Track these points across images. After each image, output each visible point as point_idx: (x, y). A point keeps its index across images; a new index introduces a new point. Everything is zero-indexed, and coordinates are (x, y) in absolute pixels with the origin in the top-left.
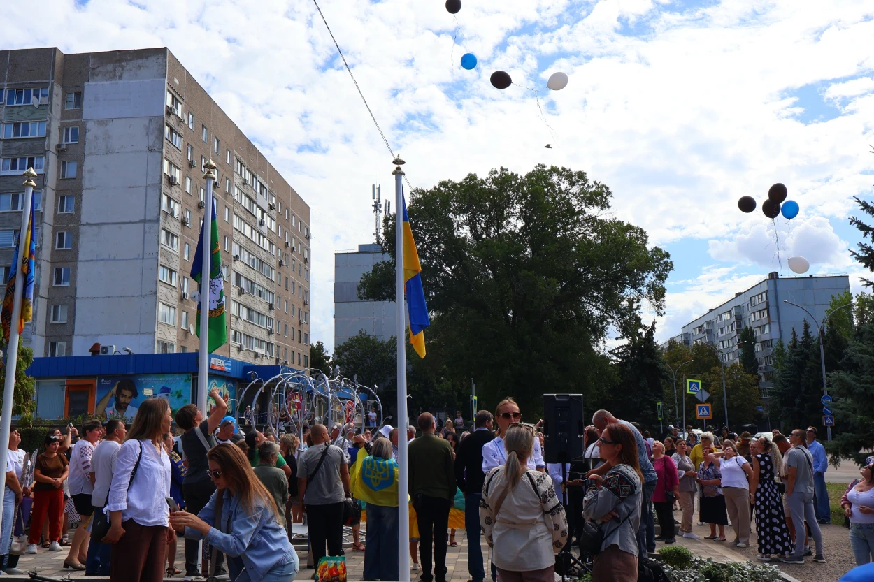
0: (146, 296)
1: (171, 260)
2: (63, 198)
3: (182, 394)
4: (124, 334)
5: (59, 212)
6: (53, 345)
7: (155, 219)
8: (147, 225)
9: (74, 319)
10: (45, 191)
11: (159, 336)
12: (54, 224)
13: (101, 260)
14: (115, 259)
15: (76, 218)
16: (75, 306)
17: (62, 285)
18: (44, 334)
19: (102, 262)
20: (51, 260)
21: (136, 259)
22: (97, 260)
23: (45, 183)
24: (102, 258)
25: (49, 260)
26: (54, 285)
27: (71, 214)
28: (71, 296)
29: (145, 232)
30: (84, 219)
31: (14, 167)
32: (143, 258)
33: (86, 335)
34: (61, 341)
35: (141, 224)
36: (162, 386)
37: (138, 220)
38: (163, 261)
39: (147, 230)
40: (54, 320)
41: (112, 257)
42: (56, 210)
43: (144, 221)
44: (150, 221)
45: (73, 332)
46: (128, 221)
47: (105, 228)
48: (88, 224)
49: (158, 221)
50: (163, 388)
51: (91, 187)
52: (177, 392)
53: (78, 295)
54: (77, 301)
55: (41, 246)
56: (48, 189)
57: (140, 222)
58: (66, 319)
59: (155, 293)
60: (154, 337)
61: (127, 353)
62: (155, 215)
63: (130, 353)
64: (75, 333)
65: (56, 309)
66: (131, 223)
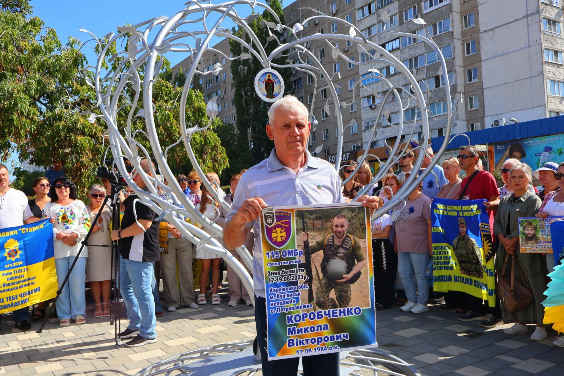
0: (535, 76)
1: (555, 43)
2: (466, 17)
3: (562, 151)
4: (521, 110)
5: (464, 29)
6: (472, 126)
7: (536, 11)
8: (529, 18)
9: (484, 105)
10: (453, 15)
11: (550, 107)
12: (463, 38)
13: (498, 56)
14: (508, 53)
15: (476, 30)
16: (483, 95)
17: (473, 81)
18: (465, 119)
19: (498, 57)
20: (464, 65)
21: (524, 48)
22: (494, 57)
23: (452, 10)
24: (498, 54)
25: (462, 65)
26: (467, 83)
27: (473, 27)
28: (480, 88)
29: (528, 25)
30: (482, 28)
31: (431, 5)
32: (529, 47)
33: (493, 115)
34: (477, 122)
35: (525, 19)
36: (545, 146)
37: (521, 17)
38: (547, 45)
39: (530, 22)
40: (471, 108)
41: (505, 52)
42: (462, 27)
43: (527, 16)
44: (532, 14)
45: (484, 114)
46: (514, 20)
47: (497, 30)
48: (485, 31)
49: (538, 12)
50: (546, 148)
51: (483, 2)
52: (558, 150)
53: (484, 87)
54: (485, 91)
55: (454, 56)
56: (454, 13)
57: (524, 17)
58: (478, 106)
59: (542, 72)
60: (545, 108)
61: (513, 123)
62: (535, 8)
63: (516, 123)
64: (486, 114)
65: (471, 99)
66: (516, 20)
